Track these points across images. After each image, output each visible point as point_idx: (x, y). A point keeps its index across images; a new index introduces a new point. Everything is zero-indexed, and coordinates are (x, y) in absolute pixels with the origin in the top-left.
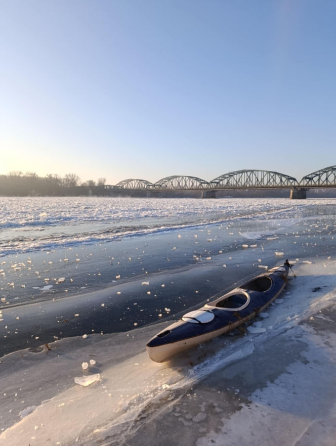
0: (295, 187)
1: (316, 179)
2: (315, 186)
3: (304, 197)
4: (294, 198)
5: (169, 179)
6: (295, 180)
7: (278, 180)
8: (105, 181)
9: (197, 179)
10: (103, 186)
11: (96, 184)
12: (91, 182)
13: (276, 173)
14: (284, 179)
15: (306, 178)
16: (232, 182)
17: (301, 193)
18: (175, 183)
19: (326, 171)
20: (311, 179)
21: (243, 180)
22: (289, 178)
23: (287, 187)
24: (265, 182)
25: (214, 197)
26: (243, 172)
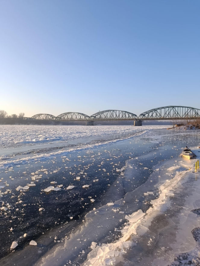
0: (136, 119)
1: (147, 115)
2: (146, 119)
3: (141, 125)
4: (136, 125)
5: (66, 114)
6: (136, 115)
7: (127, 116)
8: (24, 114)
9: (83, 114)
10: (23, 118)
11: (18, 117)
12: (15, 116)
13: (126, 112)
14: (130, 115)
15: (142, 115)
16: (103, 116)
17: (139, 123)
18: (70, 116)
19: (151, 111)
20: (144, 115)
21: (109, 115)
22: (133, 115)
23: (132, 119)
24: (121, 116)
25: (93, 125)
26: (108, 111)
